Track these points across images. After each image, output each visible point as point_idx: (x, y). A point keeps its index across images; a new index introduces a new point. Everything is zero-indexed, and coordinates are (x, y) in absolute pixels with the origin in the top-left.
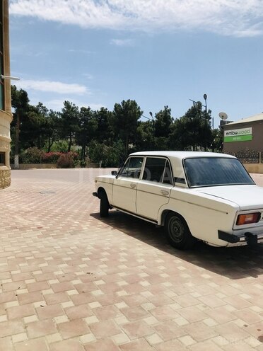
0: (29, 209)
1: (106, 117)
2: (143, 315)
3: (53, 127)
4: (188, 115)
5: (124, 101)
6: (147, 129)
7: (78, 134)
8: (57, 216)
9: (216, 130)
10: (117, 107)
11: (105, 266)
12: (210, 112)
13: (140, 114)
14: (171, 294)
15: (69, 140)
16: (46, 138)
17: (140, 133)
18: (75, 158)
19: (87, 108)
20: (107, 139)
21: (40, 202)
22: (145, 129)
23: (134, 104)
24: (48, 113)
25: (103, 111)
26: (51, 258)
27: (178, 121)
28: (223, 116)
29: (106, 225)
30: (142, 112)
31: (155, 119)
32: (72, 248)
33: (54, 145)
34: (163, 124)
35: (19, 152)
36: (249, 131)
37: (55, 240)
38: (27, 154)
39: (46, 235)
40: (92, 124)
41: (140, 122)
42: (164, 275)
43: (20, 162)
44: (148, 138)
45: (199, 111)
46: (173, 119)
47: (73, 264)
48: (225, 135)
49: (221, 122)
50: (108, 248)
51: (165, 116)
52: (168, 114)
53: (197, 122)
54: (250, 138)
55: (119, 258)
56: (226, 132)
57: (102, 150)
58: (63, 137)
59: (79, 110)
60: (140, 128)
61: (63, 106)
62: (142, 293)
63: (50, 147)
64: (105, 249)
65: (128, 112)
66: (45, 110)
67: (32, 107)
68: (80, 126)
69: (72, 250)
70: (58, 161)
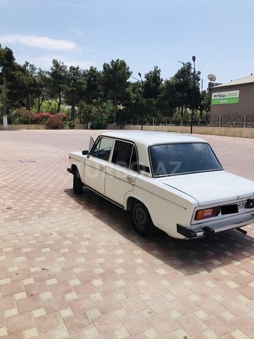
0: (5, 183)
1: (95, 77)
2: (85, 326)
3: (42, 87)
4: (177, 76)
5: (113, 61)
6: (136, 90)
7: (68, 94)
8: (31, 192)
9: (204, 92)
10: (105, 66)
11: (63, 259)
12: (199, 73)
13: (129, 74)
14: (120, 296)
15: (58, 100)
16: (35, 98)
17: (128, 94)
18: (64, 119)
19: (76, 67)
20: (97, 99)
21: (19, 173)
22: (134, 90)
23: (123, 64)
24: (36, 71)
25: (93, 71)
26: (11, 249)
27: (167, 82)
28: (212, 78)
29: (77, 204)
30: (132, 72)
31: (144, 80)
32: (35, 235)
33: (44, 104)
34: (153, 85)
35: (8, 113)
36: (236, 93)
37: (21, 225)
38: (16, 114)
39: (13, 218)
40: (81, 84)
41: (129, 83)
42: (120, 271)
43: (10, 122)
44: (137, 99)
45: (189, 72)
46: (162, 80)
47: (30, 257)
48: (213, 98)
49: (210, 84)
50: (72, 235)
51: (154, 77)
52: (158, 75)
53: (186, 84)
54: (237, 101)
55: (80, 248)
56: (213, 94)
57: (90, 112)
58: (52, 97)
59: (68, 69)
60: (128, 90)
61: (52, 65)
62: (91, 296)
63: (39, 106)
64: (68, 236)
65: (117, 72)
66: (33, 68)
67: (19, 66)
68: (68, 85)
69: (35, 238)
70: (47, 122)
